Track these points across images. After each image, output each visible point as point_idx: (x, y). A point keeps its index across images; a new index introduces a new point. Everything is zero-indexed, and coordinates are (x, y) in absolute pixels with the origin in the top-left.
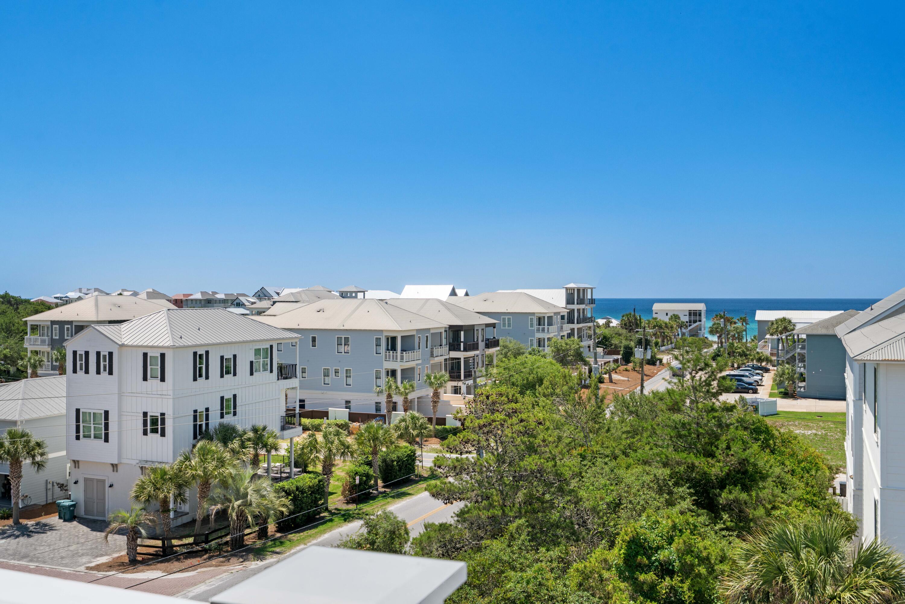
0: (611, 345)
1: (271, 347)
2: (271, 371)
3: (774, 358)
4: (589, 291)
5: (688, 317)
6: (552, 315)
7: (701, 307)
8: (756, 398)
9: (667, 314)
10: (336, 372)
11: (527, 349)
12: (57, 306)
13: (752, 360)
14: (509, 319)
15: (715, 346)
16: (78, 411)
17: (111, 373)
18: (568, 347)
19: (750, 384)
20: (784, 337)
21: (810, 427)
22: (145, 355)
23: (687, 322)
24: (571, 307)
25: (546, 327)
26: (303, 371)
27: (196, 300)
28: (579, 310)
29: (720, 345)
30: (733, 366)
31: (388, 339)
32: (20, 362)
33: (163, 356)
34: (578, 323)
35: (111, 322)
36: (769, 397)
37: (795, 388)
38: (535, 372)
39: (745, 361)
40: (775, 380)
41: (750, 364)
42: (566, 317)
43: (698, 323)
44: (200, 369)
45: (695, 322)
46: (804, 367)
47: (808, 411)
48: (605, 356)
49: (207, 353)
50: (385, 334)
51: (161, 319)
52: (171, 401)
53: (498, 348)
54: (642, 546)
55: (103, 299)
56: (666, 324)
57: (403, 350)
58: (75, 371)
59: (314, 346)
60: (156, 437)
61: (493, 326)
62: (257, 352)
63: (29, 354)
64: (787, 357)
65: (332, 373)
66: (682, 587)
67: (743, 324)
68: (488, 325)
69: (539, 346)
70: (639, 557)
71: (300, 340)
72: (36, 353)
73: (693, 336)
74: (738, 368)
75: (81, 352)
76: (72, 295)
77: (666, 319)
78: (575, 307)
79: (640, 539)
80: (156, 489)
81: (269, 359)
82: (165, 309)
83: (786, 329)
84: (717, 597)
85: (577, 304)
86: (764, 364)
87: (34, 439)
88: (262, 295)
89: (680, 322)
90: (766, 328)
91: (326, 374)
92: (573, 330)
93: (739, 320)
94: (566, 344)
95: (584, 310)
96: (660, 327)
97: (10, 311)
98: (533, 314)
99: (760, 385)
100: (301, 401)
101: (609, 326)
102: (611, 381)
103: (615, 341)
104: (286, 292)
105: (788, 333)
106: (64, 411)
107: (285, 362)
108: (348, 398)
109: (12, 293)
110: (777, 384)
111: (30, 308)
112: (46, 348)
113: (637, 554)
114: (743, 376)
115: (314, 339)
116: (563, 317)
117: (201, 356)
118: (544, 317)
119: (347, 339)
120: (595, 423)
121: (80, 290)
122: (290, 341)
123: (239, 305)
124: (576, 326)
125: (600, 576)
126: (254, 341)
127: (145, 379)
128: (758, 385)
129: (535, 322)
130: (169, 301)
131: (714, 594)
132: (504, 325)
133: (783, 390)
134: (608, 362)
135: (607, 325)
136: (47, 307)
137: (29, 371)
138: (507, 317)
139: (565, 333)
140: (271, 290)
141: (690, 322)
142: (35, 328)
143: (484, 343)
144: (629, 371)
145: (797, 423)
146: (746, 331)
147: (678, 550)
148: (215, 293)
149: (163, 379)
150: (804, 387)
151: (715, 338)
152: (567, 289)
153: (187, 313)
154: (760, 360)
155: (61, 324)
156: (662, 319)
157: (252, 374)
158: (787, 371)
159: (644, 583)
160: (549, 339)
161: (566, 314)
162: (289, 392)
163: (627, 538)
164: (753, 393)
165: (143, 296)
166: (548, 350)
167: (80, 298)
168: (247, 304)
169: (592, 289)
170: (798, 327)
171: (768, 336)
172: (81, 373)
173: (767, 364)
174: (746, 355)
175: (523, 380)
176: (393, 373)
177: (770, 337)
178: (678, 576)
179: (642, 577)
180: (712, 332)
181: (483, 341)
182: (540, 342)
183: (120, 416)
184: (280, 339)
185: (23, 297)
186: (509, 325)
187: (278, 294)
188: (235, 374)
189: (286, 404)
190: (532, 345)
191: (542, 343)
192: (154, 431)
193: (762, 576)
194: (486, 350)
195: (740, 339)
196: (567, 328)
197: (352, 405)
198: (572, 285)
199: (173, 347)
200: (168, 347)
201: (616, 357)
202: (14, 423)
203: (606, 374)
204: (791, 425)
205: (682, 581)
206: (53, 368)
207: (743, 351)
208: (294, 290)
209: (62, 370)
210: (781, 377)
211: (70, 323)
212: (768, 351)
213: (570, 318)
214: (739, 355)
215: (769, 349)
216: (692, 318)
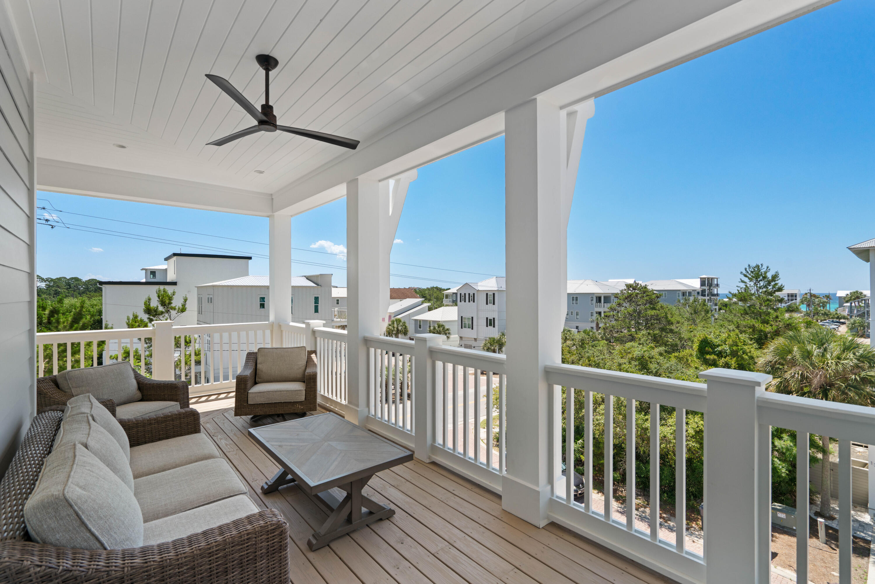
3: (849, 316)
4: (716, 280)
5: (787, 298)
6: (691, 291)
7: (797, 291)
10: (572, 313)
13: (832, 318)
14: (665, 294)
16: (462, 317)
17: (474, 302)
20: (856, 302)
22: (487, 294)
23: (786, 300)
24: (704, 288)
25: (687, 297)
28: (708, 290)
31: (597, 297)
33: (494, 294)
34: (708, 296)
39: (827, 318)
40: (848, 328)
41: (831, 320)
42: (700, 293)
43: (794, 301)
45: (792, 300)
50: (595, 295)
51: (494, 280)
52: (497, 313)
57: (604, 303)
58: (460, 302)
60: (491, 328)
64: (858, 314)
65: (570, 313)
67: (827, 299)
70: (707, 348)
74: (821, 322)
75: (463, 294)
78: (706, 288)
80: (491, 345)
83: (857, 298)
85: (708, 286)
86: (842, 320)
87: (446, 327)
90: (843, 300)
93: (824, 297)
95: (712, 290)
98: (680, 290)
105: (859, 300)
106: (457, 319)
108: (577, 325)
110: (850, 329)
116: (698, 293)
118: (686, 292)
119: (577, 298)
124: (706, 298)
127: (487, 304)
129: (681, 294)
133: (855, 333)
138: (664, 292)
141: (789, 300)
142: (447, 296)
149: (494, 304)
151: (805, 306)
152: (701, 278)
154: (838, 318)
158: (857, 321)
161: (700, 291)
163: (701, 339)
169: (717, 278)
171: (845, 304)
172: (463, 303)
173: (845, 320)
174: (827, 315)
176: (600, 313)
177: (847, 304)
179: (708, 357)
180: (802, 302)
183: (477, 319)
186: (665, 297)
192: (490, 325)
195: (824, 306)
197: (579, 328)
198: (704, 276)
199: (498, 290)
200: (496, 291)
202: (440, 321)
207: (825, 313)
210: (853, 325)
212: (846, 313)
213: (703, 293)
214: (822, 314)
215: (847, 312)
216: (790, 298)
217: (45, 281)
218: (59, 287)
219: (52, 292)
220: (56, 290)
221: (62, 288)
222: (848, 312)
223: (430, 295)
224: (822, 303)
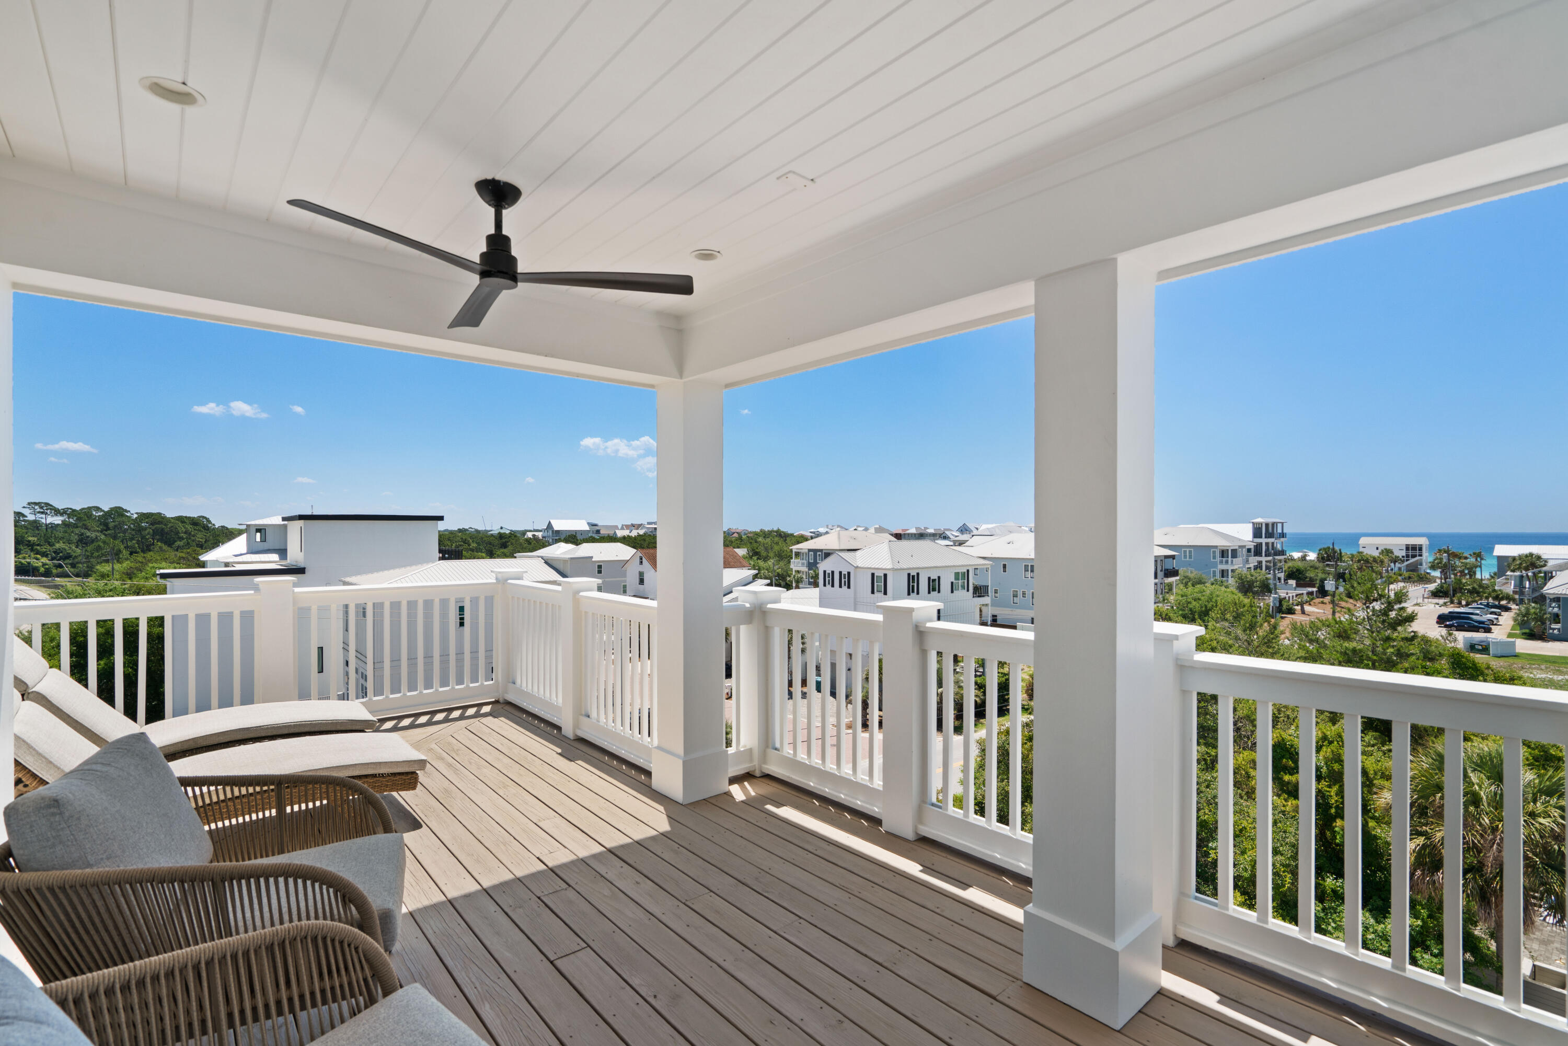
0: (1306, 578)
1: (968, 571)
2: (968, 590)
3: (1517, 597)
4: (1279, 526)
5: (1405, 551)
6: (1237, 548)
7: (1423, 541)
8: (1487, 638)
9: (1377, 549)
10: (1024, 594)
11: (1210, 579)
12: (812, 538)
13: (1487, 598)
14: (1190, 552)
15: (1438, 581)
17: (849, 587)
18: (1253, 578)
19: (1483, 623)
20: (1530, 574)
21: (1563, 672)
22: (873, 575)
23: (1403, 557)
24: (1259, 540)
25: (1230, 559)
26: (996, 592)
27: (912, 534)
28: (1267, 544)
29: (1443, 581)
30: (1460, 603)
32: (788, 579)
33: (885, 575)
34: (1266, 556)
35: (849, 550)
36: (1508, 637)
37: (1545, 629)
38: (1214, 600)
39: (1477, 599)
40: (1515, 620)
41: (1484, 601)
42: (1253, 550)
43: (1418, 558)
44: (913, 586)
45: (1414, 556)
46: (1559, 607)
47: (1561, 655)
48: (1298, 589)
49: (918, 574)
51: (885, 547)
53: (1178, 578)
54: (1288, 750)
55: (843, 533)
56: (1374, 558)
58: (825, 585)
59: (1005, 571)
61: (1173, 557)
62: (957, 574)
63: (794, 573)
64: (1534, 596)
65: (1020, 594)
66: (1329, 792)
67: (1476, 560)
68: (1166, 557)
69: (1223, 577)
70: (1284, 760)
71: (992, 566)
72: (798, 572)
73: (1411, 571)
74: (1467, 605)
75: (829, 571)
76: (822, 530)
77: (1376, 554)
78: (1263, 541)
79: (1286, 744)
81: (966, 581)
82: (887, 541)
83: (1533, 565)
84: (1374, 808)
85: (1266, 537)
86: (1503, 602)
88: (964, 529)
89: (1394, 556)
90: (1506, 564)
91: (1015, 596)
92: (1260, 563)
93: (1471, 555)
94: (1252, 576)
95: (1273, 543)
96: (1367, 561)
97: (781, 542)
98: (1216, 547)
99: (1496, 625)
100: (994, 616)
101: (1305, 560)
102: (1303, 612)
103: (1310, 574)
104: (984, 527)
105: (1535, 570)
107: (980, 583)
109: (782, 529)
110: (1518, 624)
111: (794, 540)
112: (805, 569)
113: (1283, 757)
114: (1472, 614)
115: (1005, 566)
116: (1249, 550)
117: (913, 576)
118: (1228, 550)
119: (1033, 566)
120: (1268, 647)
121: (827, 527)
122: (985, 567)
123: (946, 538)
124: (1264, 559)
125: (1247, 773)
126: (954, 566)
127: (873, 592)
128: (1493, 625)
129: (1218, 554)
130: (892, 535)
131: (1370, 805)
132: (1185, 557)
133: (1527, 631)
134: (1300, 594)
135: (1303, 558)
136: (803, 539)
137: (794, 585)
138: (1188, 550)
139: (1252, 565)
140: (971, 526)
141: (1407, 556)
142: (798, 554)
143: (1163, 573)
144: (1326, 604)
145: (1543, 667)
146: (1480, 567)
147: (1325, 758)
148: (926, 528)
149: (885, 593)
150: (1559, 630)
151: (1437, 574)
152: (1254, 524)
153: (904, 543)
154: (1496, 598)
155: (815, 551)
156: (1369, 553)
157: (952, 592)
158: (1532, 611)
159: (1288, 783)
160: (1233, 571)
161: (1252, 547)
162: (984, 609)
164: (1485, 632)
165: (872, 530)
166: (1231, 581)
167: (827, 533)
168: (951, 537)
169: (1282, 523)
170: (1551, 563)
171: (1509, 573)
172: (829, 587)
173: (1509, 603)
174: (1478, 593)
175: (1202, 607)
177: (1512, 573)
178: (1325, 781)
180: (1433, 567)
181: (1161, 571)
182: (1224, 573)
184: (978, 565)
185: (789, 532)
186: (1190, 557)
187: (977, 529)
188: (939, 592)
189: (981, 617)
190: (1214, 576)
191: (1225, 574)
193: (1418, 791)
194: (1165, 579)
195: (1472, 574)
196: (1254, 561)
198: (1259, 520)
199: (893, 570)
200: (889, 569)
201: (1310, 589)
203: (1297, 605)
204: (1535, 668)
205: (1329, 786)
206: (810, 583)
207: (1473, 588)
208: (990, 526)
209: (816, 585)
210: (1524, 616)
211: (821, 550)
212: (1510, 588)
213: (1257, 551)
214: (1469, 591)
215: (1512, 587)
216: (1410, 553)
217: (62, 515)
218: (86, 528)
219: (75, 538)
220: (82, 534)
221: (92, 529)
222: (1515, 586)
223: (766, 549)
224: (1468, 569)
